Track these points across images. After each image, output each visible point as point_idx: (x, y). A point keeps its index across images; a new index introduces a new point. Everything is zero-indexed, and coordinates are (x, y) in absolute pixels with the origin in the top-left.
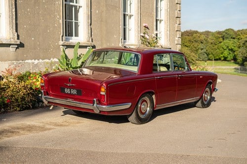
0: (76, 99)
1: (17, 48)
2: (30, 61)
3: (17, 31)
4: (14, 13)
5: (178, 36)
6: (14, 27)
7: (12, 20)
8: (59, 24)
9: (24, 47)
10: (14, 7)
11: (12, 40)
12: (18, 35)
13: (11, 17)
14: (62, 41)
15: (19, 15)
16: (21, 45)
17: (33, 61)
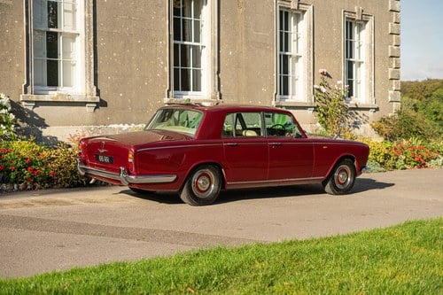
0: (108, 169)
1: (96, 108)
2: (116, 126)
3: (96, 84)
4: (92, 60)
5: (394, 88)
6: (92, 80)
7: (90, 69)
8: (164, 73)
9: (106, 106)
10: (92, 51)
11: (88, 96)
12: (97, 89)
13: (87, 65)
14: (168, 97)
15: (100, 62)
16: (102, 104)
17: (121, 125)
